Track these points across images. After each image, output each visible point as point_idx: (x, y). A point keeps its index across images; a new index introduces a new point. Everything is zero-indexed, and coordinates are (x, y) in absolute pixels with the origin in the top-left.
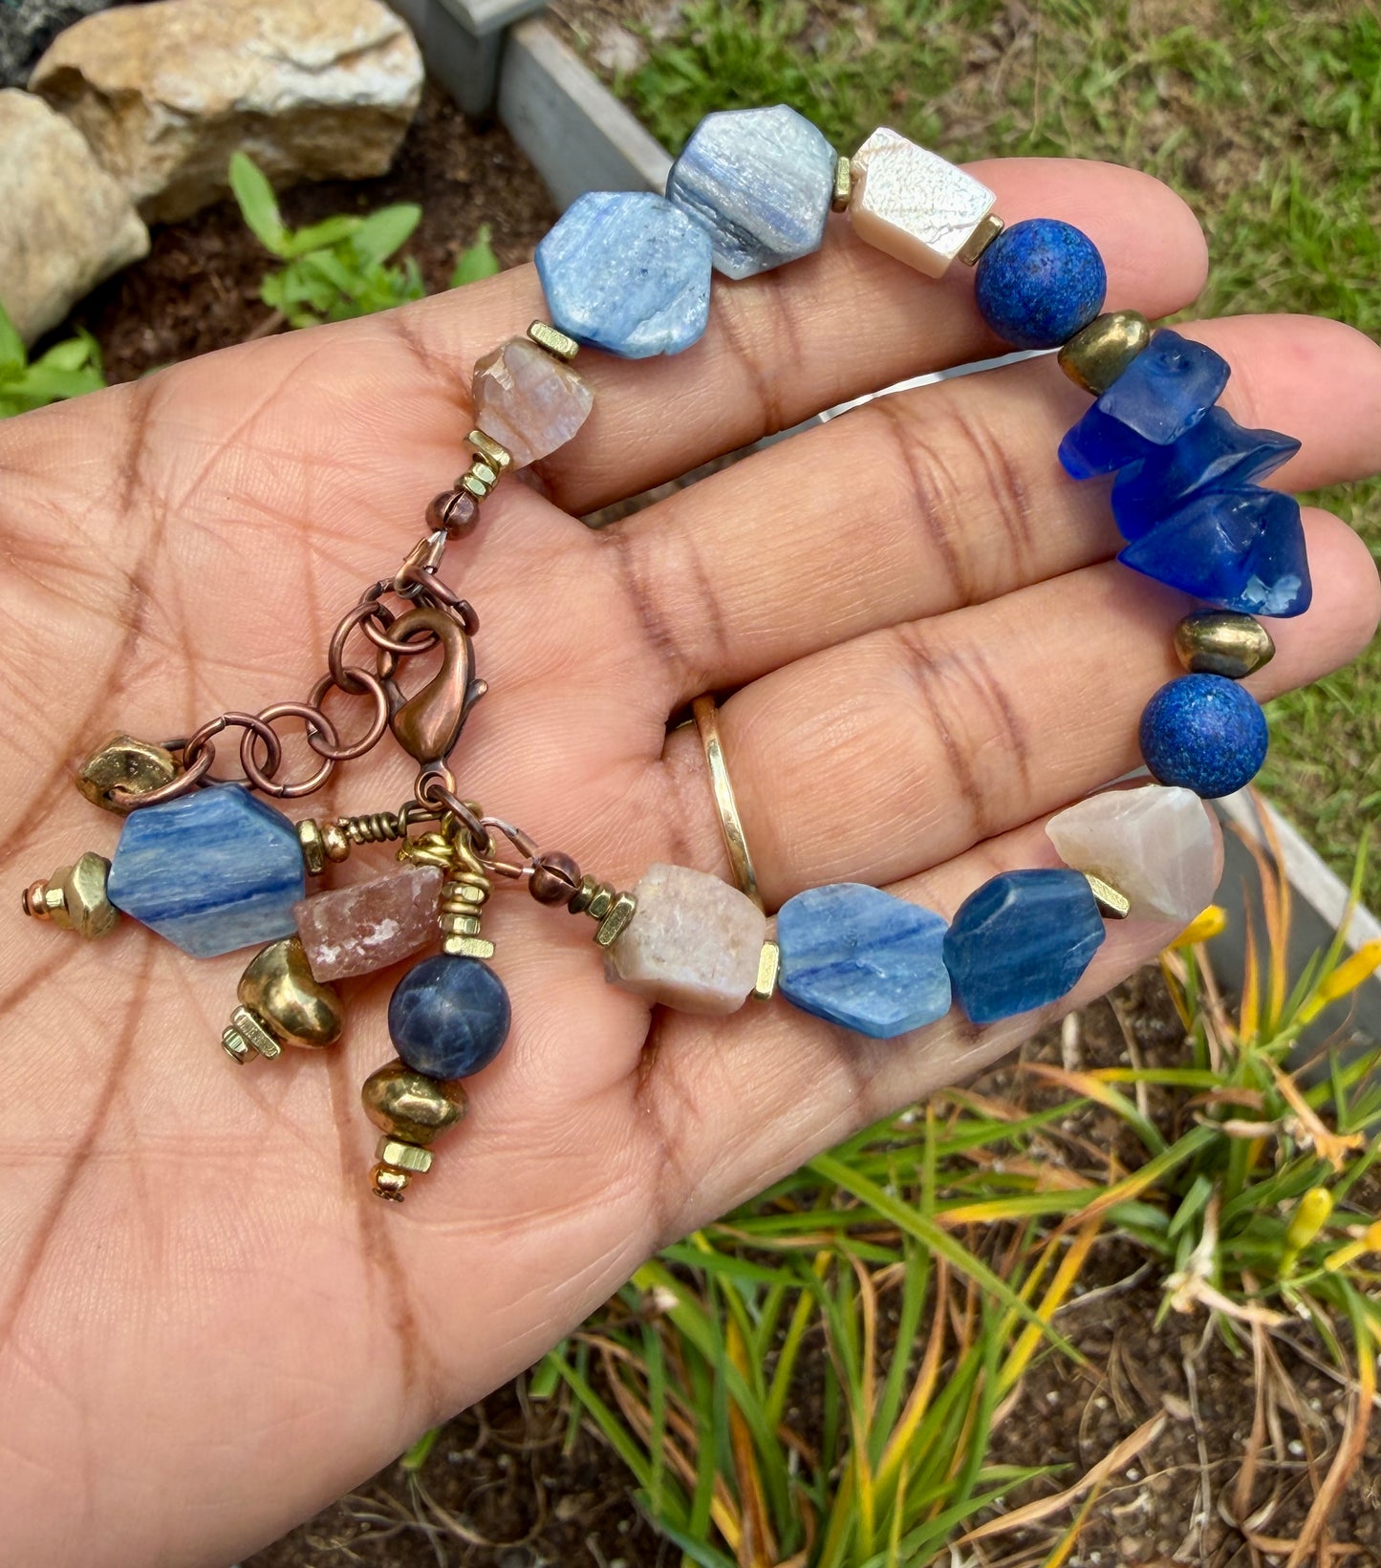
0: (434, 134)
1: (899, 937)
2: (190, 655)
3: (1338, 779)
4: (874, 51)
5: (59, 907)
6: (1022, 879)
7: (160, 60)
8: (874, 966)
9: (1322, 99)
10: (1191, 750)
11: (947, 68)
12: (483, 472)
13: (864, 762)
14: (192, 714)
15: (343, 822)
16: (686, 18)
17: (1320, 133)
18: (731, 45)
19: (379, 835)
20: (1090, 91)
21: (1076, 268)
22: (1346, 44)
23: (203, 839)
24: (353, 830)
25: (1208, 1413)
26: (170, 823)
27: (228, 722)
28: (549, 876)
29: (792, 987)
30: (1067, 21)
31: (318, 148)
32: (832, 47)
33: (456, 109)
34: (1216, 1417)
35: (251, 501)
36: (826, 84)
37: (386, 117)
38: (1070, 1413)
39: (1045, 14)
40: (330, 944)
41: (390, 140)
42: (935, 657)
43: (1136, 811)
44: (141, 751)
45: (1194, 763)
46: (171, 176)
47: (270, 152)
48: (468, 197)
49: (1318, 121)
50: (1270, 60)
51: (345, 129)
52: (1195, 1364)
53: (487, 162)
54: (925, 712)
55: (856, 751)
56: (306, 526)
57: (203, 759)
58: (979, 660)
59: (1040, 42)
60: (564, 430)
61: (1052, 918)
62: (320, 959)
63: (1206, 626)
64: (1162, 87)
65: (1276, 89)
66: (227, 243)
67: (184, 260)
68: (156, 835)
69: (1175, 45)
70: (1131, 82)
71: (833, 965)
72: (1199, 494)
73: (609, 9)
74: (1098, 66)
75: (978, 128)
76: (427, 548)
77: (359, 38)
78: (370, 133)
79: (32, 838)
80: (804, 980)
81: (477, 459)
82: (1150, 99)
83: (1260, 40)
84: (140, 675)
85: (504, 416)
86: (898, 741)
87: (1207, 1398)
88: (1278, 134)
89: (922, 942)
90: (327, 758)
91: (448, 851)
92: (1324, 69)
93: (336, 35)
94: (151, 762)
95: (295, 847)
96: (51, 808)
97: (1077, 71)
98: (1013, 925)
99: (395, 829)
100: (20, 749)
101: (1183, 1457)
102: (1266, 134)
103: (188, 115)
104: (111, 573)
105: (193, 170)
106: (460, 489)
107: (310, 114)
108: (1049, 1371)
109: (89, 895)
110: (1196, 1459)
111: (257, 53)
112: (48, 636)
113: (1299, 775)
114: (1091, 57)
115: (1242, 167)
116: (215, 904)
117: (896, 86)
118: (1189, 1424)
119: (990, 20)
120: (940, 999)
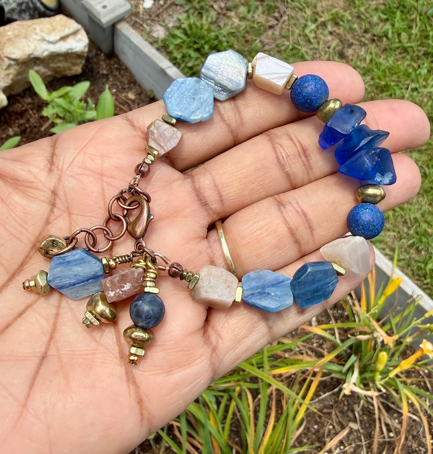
0: (95, 60)
1: (277, 284)
2: (70, 213)
3: (401, 236)
4: (239, 25)
5: (34, 286)
6: (312, 264)
7: (5, 43)
8: (270, 292)
9: (380, 27)
10: (362, 225)
11: (262, 28)
12: (151, 157)
13: (264, 235)
14: (70, 230)
15: (114, 258)
16: (179, 20)
17: (380, 38)
18: (194, 27)
19: (125, 261)
20: (307, 31)
21: (318, 86)
22: (386, 9)
23: (74, 264)
24: (117, 260)
25: (364, 427)
26: (64, 260)
27: (82, 231)
28: (174, 269)
29: (246, 299)
30: (298, 10)
31: (58, 67)
32: (225, 25)
33: (101, 52)
34: (366, 428)
35: (86, 168)
36: (225, 36)
37: (78, 56)
38: (322, 431)
39: (291, 8)
40: (112, 291)
41: (81, 62)
42: (284, 203)
43: (346, 243)
44: (57, 239)
45: (363, 229)
46: (12, 79)
47: (43, 70)
48: (108, 79)
49: (379, 34)
50: (363, 17)
51: (66, 61)
52: (358, 413)
53: (112, 67)
54: (282, 219)
55: (262, 231)
56: (102, 175)
57: (74, 241)
58: (298, 203)
59: (291, 17)
60: (173, 143)
61: (322, 275)
62: (109, 295)
63: (365, 189)
64: (330, 28)
65: (365, 25)
66: (33, 99)
67: (20, 106)
68: (61, 263)
69: (333, 15)
70: (320, 27)
71: (258, 292)
72: (359, 150)
73: (155, 19)
74: (309, 23)
75: (273, 46)
76: (136, 179)
77: (67, 32)
78: (74, 61)
79: (25, 267)
80: (249, 297)
81: (149, 154)
82: (326, 32)
83: (359, 10)
84: (54, 219)
85: (155, 140)
86: (274, 228)
87: (363, 422)
88: (367, 39)
89: (284, 285)
90: (110, 240)
91: (145, 263)
92: (380, 18)
93: (59, 31)
94: (60, 242)
95: (101, 265)
96: (30, 258)
97: (303, 25)
98: (310, 278)
99: (129, 259)
100: (21, 241)
101: (357, 441)
102: (363, 39)
103: (15, 60)
104: (46, 190)
105: (19, 77)
106: (144, 162)
107: (54, 57)
108: (314, 419)
109: (42, 282)
110: (361, 441)
111: (35, 39)
112: (28, 208)
113: (389, 236)
114: (307, 21)
115: (357, 51)
116: (78, 283)
117: (246, 35)
118: (358, 431)
119: (274, 12)
120: (290, 301)
